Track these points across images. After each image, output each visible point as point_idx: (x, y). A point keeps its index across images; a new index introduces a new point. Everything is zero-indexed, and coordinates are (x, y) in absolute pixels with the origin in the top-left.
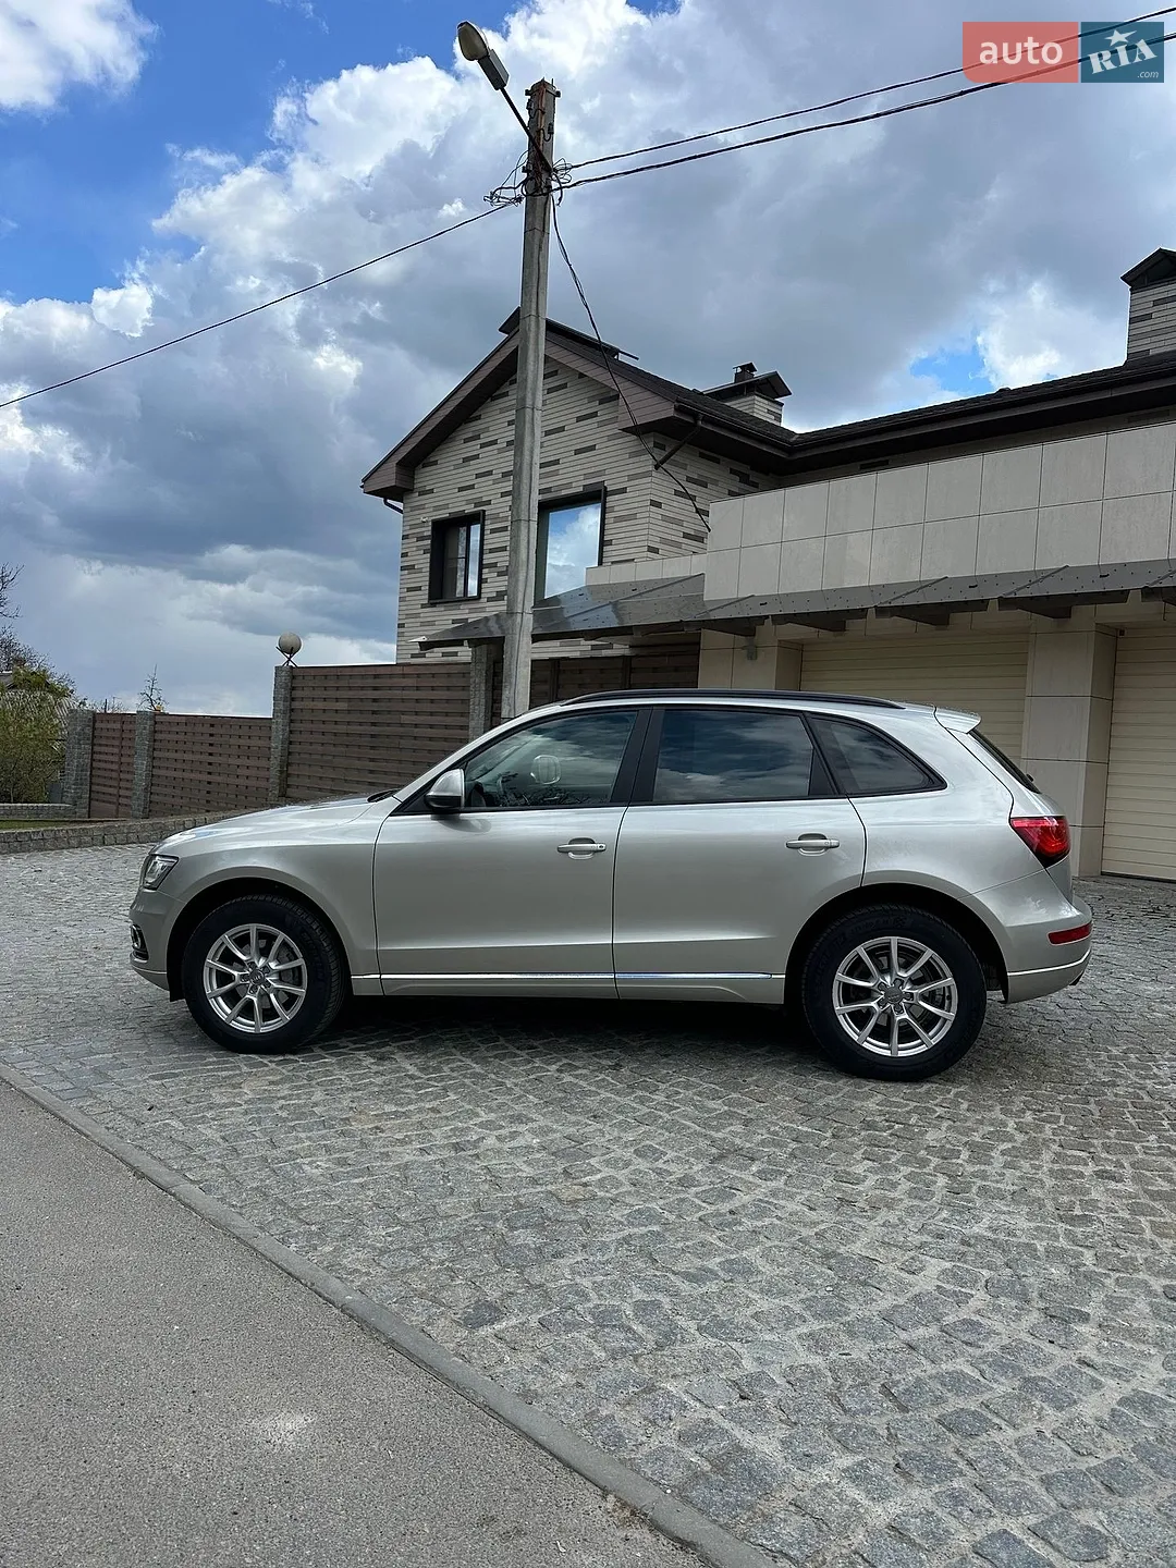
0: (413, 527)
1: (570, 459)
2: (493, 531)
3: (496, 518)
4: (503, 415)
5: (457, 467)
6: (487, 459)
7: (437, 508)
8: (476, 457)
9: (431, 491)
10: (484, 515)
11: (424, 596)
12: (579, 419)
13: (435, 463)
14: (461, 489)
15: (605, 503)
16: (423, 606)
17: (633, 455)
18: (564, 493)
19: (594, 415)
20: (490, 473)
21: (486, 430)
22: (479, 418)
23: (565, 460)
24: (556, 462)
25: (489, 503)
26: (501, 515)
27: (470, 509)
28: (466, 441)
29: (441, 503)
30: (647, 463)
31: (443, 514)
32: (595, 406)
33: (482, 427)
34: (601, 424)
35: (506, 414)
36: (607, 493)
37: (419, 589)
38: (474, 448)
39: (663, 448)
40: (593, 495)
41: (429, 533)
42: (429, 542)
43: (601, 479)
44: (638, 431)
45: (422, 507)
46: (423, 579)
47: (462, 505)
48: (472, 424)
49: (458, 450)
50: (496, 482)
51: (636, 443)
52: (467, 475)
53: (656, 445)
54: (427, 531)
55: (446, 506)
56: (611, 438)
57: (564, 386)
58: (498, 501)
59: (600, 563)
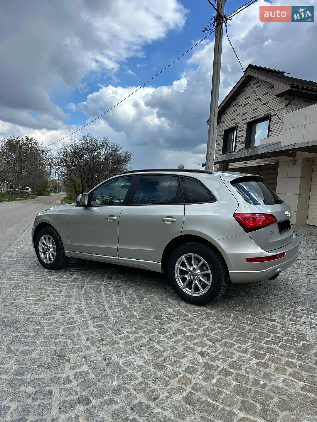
0: (220, 132)
1: (261, 107)
2: (239, 131)
3: (241, 127)
4: (244, 97)
5: (231, 114)
6: (239, 110)
7: (226, 126)
8: (236, 110)
9: (225, 122)
10: (237, 127)
11: (221, 152)
12: (264, 95)
13: (226, 113)
14: (232, 120)
15: (270, 119)
16: (221, 155)
17: (279, 103)
18: (259, 117)
19: (269, 93)
20: (240, 114)
21: (239, 102)
22: (237, 99)
23: (260, 108)
24: (257, 108)
25: (239, 123)
26: (242, 126)
27: (234, 125)
28: (234, 106)
29: (227, 125)
30: (283, 105)
31: (227, 128)
32: (269, 90)
33: (238, 101)
34: (270, 95)
35: (245, 96)
36: (271, 116)
37: (220, 150)
38: (236, 107)
39: (289, 100)
40: (267, 118)
41: (223, 134)
42: (223, 136)
43: (269, 112)
44: (280, 95)
45: (222, 126)
46: (221, 147)
47: (232, 125)
48: (236, 101)
49: (232, 108)
50: (241, 117)
51: (280, 99)
52: (233, 116)
53: (286, 99)
54: (223, 133)
55: (228, 126)
56: (273, 99)
57: (260, 85)
58: (241, 122)
59: (268, 137)
